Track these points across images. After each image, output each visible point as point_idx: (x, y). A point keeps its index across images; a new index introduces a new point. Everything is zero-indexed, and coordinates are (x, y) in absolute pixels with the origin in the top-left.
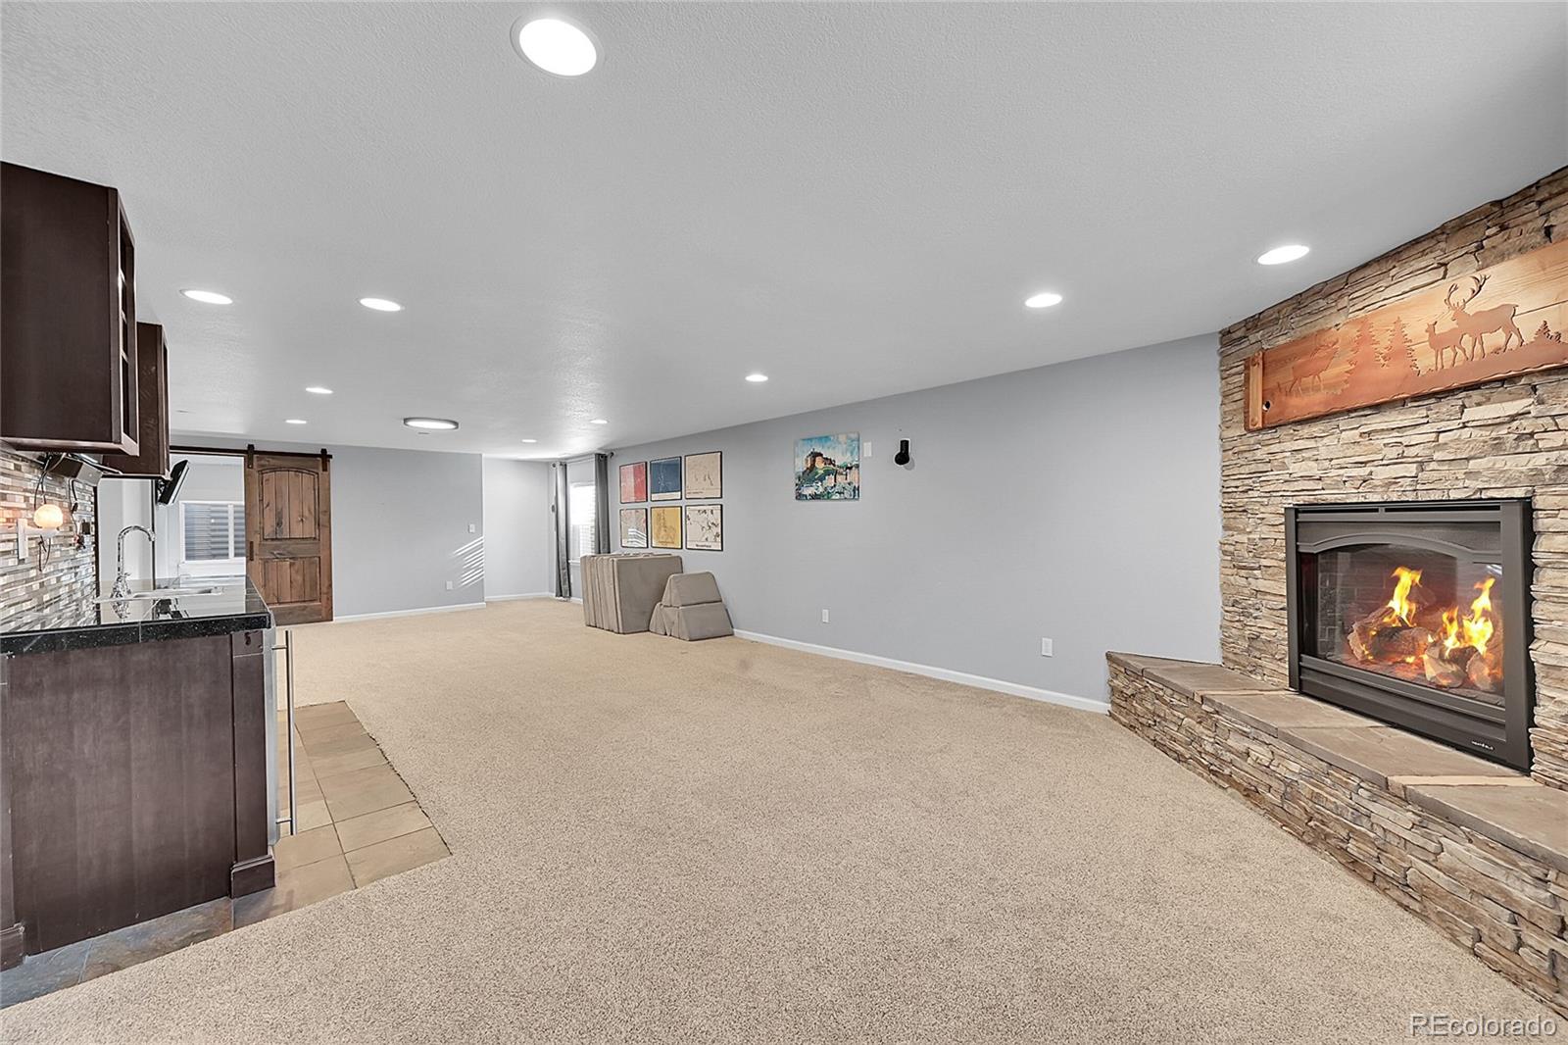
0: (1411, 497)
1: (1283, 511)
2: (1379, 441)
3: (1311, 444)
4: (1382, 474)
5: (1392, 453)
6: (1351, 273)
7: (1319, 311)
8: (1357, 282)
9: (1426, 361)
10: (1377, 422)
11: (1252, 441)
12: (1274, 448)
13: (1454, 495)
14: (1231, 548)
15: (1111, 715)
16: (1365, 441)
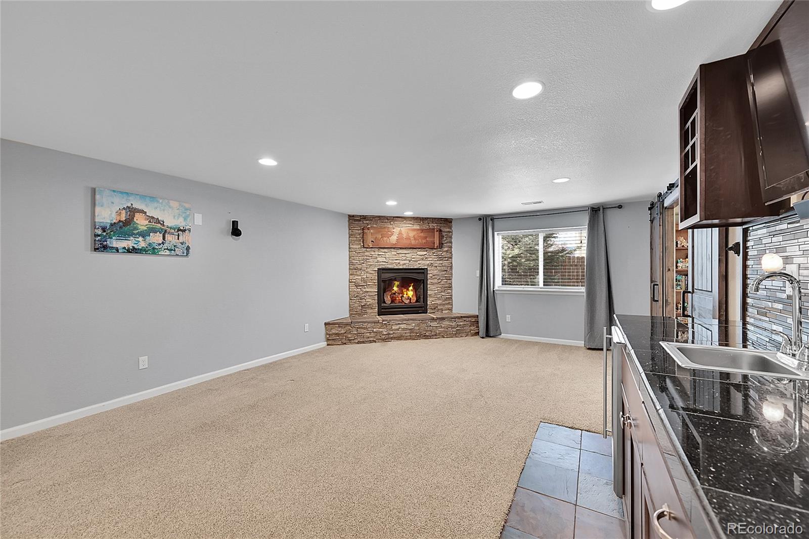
0: (407, 267)
1: (377, 270)
2: (401, 255)
3: (384, 254)
4: (402, 262)
5: (404, 258)
6: (394, 217)
7: (386, 222)
8: (396, 220)
9: (413, 242)
10: (400, 251)
11: (364, 250)
12: (373, 253)
13: (415, 267)
14: (355, 281)
15: (328, 345)
16: (397, 255)
